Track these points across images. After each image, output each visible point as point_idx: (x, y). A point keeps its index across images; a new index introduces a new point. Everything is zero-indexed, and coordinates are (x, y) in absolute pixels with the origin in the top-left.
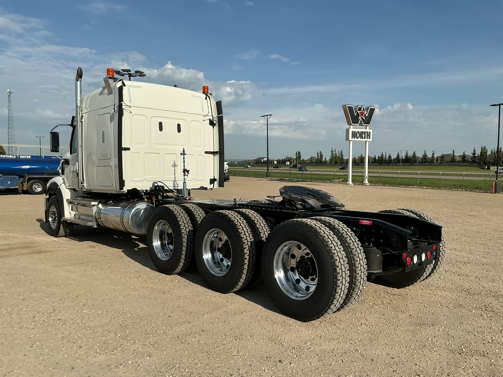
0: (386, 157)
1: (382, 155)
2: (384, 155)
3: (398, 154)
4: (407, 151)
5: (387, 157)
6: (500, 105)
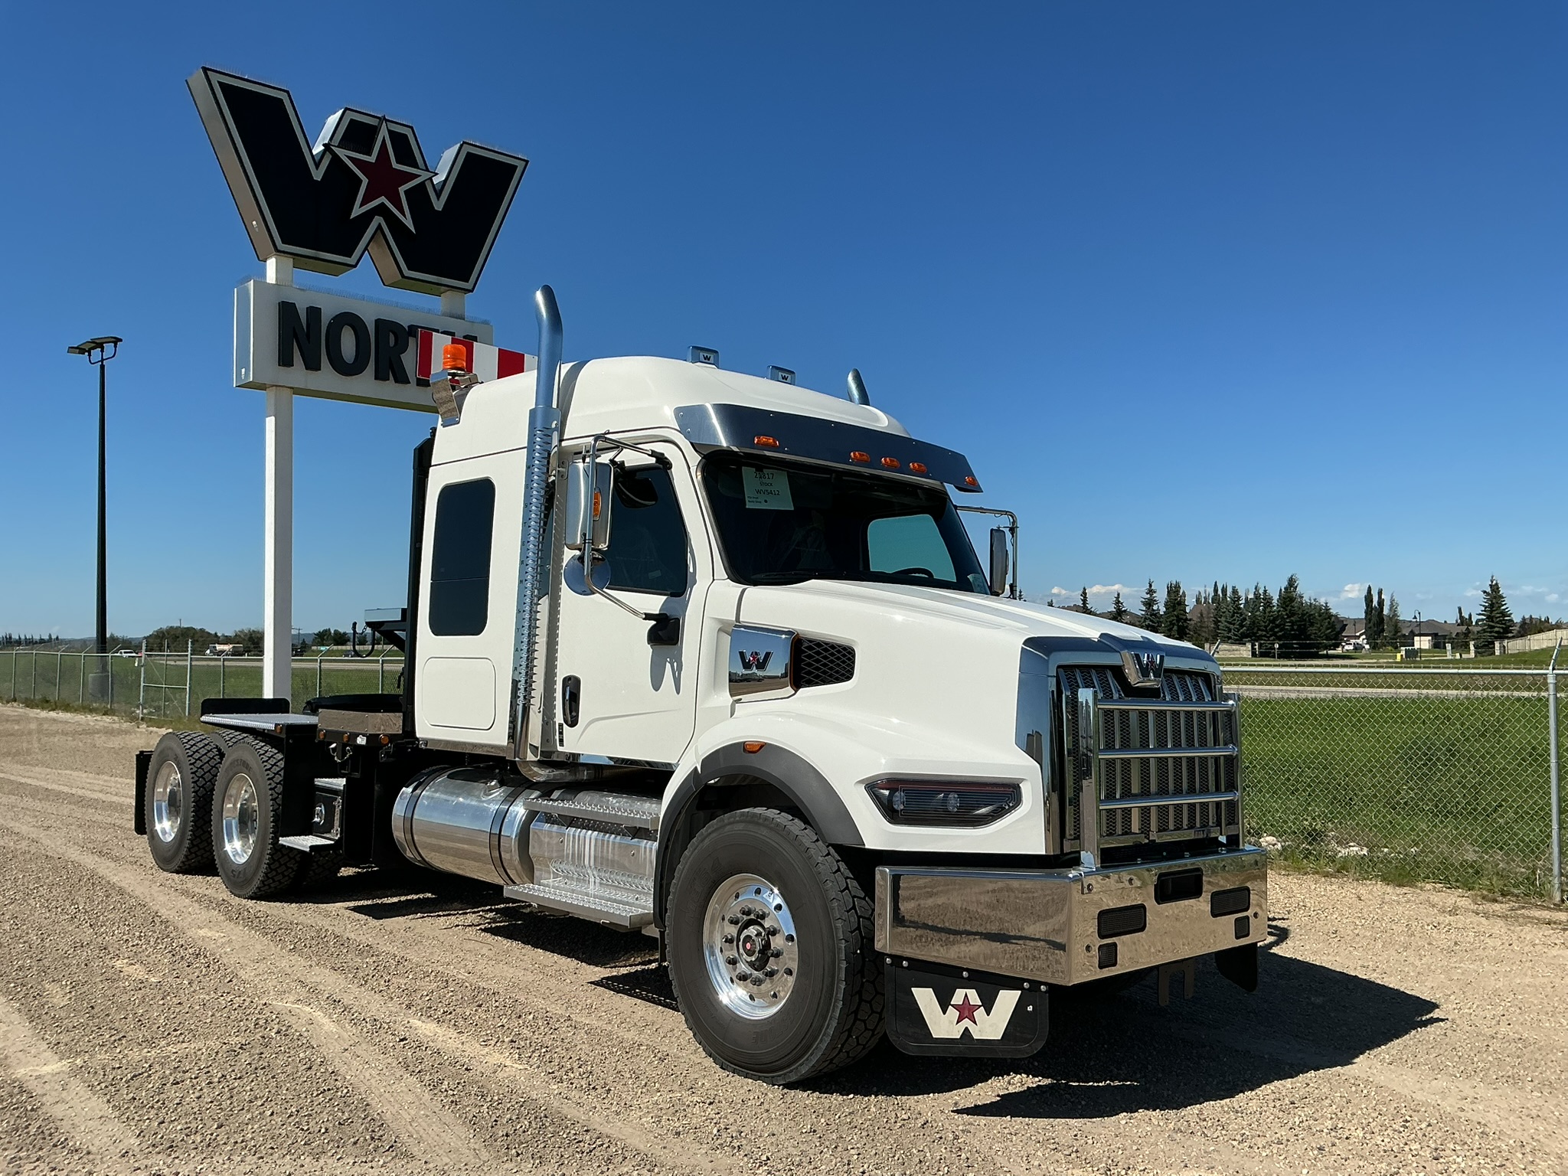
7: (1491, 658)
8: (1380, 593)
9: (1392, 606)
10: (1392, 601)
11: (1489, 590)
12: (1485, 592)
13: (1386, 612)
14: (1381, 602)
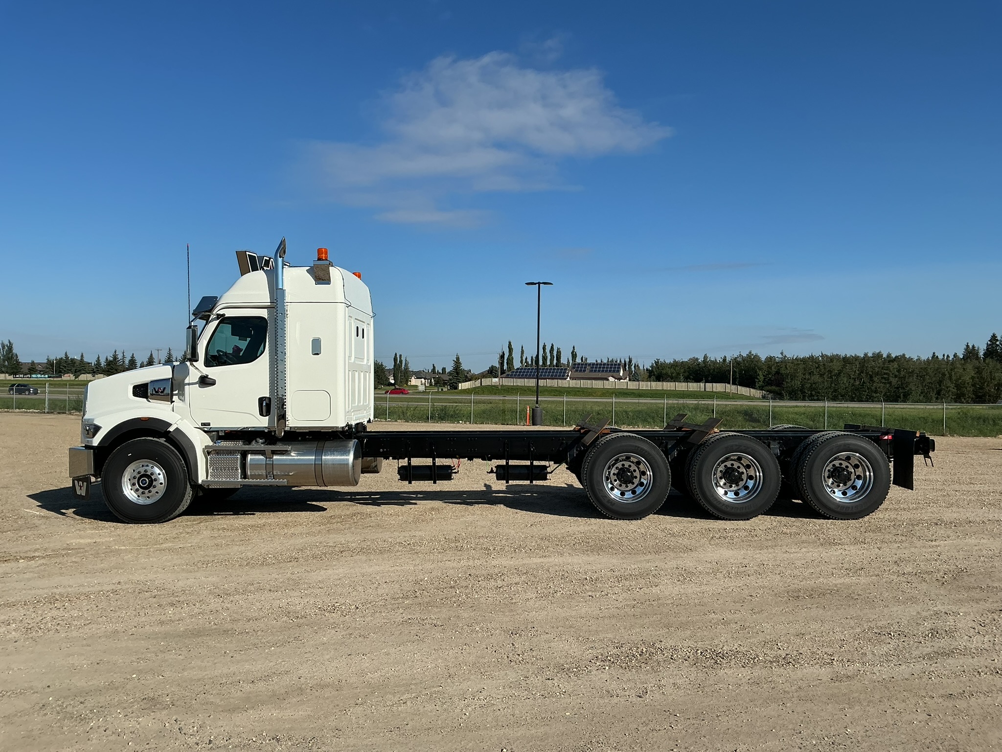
0: (124, 362)
1: (115, 357)
2: (120, 357)
3: (151, 354)
4: (170, 350)
5: (127, 362)
6: (539, 283)
7: (456, 391)
8: (400, 356)
9: (406, 364)
10: (406, 360)
11: (455, 360)
12: (454, 361)
13: (403, 366)
14: (401, 361)
